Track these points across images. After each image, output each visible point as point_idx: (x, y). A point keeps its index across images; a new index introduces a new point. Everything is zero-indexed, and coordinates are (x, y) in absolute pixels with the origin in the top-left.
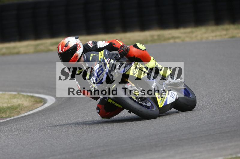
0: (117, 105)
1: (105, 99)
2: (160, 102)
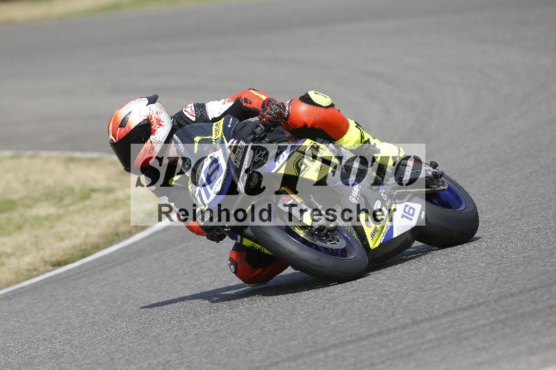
2: (372, 235)
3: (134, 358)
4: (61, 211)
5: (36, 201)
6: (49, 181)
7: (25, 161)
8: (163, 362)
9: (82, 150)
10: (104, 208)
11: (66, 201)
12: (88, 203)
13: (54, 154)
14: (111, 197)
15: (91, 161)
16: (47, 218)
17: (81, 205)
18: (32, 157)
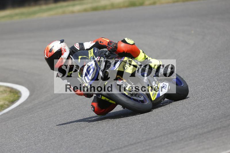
0: (111, 101)
1: (98, 97)
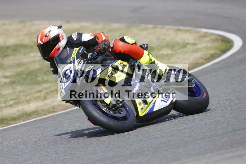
2: (141, 110)
3: (204, 118)
4: (173, 53)
5: (163, 48)
6: (168, 39)
7: (158, 30)
8: (216, 121)
9: (183, 26)
10: (192, 52)
11: (176, 48)
12: (185, 49)
13: (171, 27)
14: (195, 47)
15: (187, 31)
16: (167, 55)
17: (182, 50)
18: (161, 28)
